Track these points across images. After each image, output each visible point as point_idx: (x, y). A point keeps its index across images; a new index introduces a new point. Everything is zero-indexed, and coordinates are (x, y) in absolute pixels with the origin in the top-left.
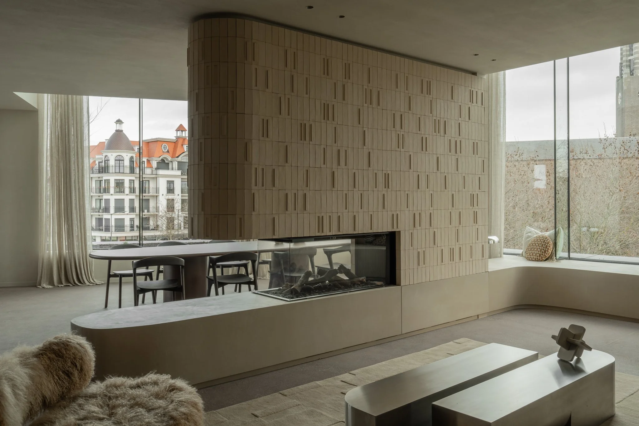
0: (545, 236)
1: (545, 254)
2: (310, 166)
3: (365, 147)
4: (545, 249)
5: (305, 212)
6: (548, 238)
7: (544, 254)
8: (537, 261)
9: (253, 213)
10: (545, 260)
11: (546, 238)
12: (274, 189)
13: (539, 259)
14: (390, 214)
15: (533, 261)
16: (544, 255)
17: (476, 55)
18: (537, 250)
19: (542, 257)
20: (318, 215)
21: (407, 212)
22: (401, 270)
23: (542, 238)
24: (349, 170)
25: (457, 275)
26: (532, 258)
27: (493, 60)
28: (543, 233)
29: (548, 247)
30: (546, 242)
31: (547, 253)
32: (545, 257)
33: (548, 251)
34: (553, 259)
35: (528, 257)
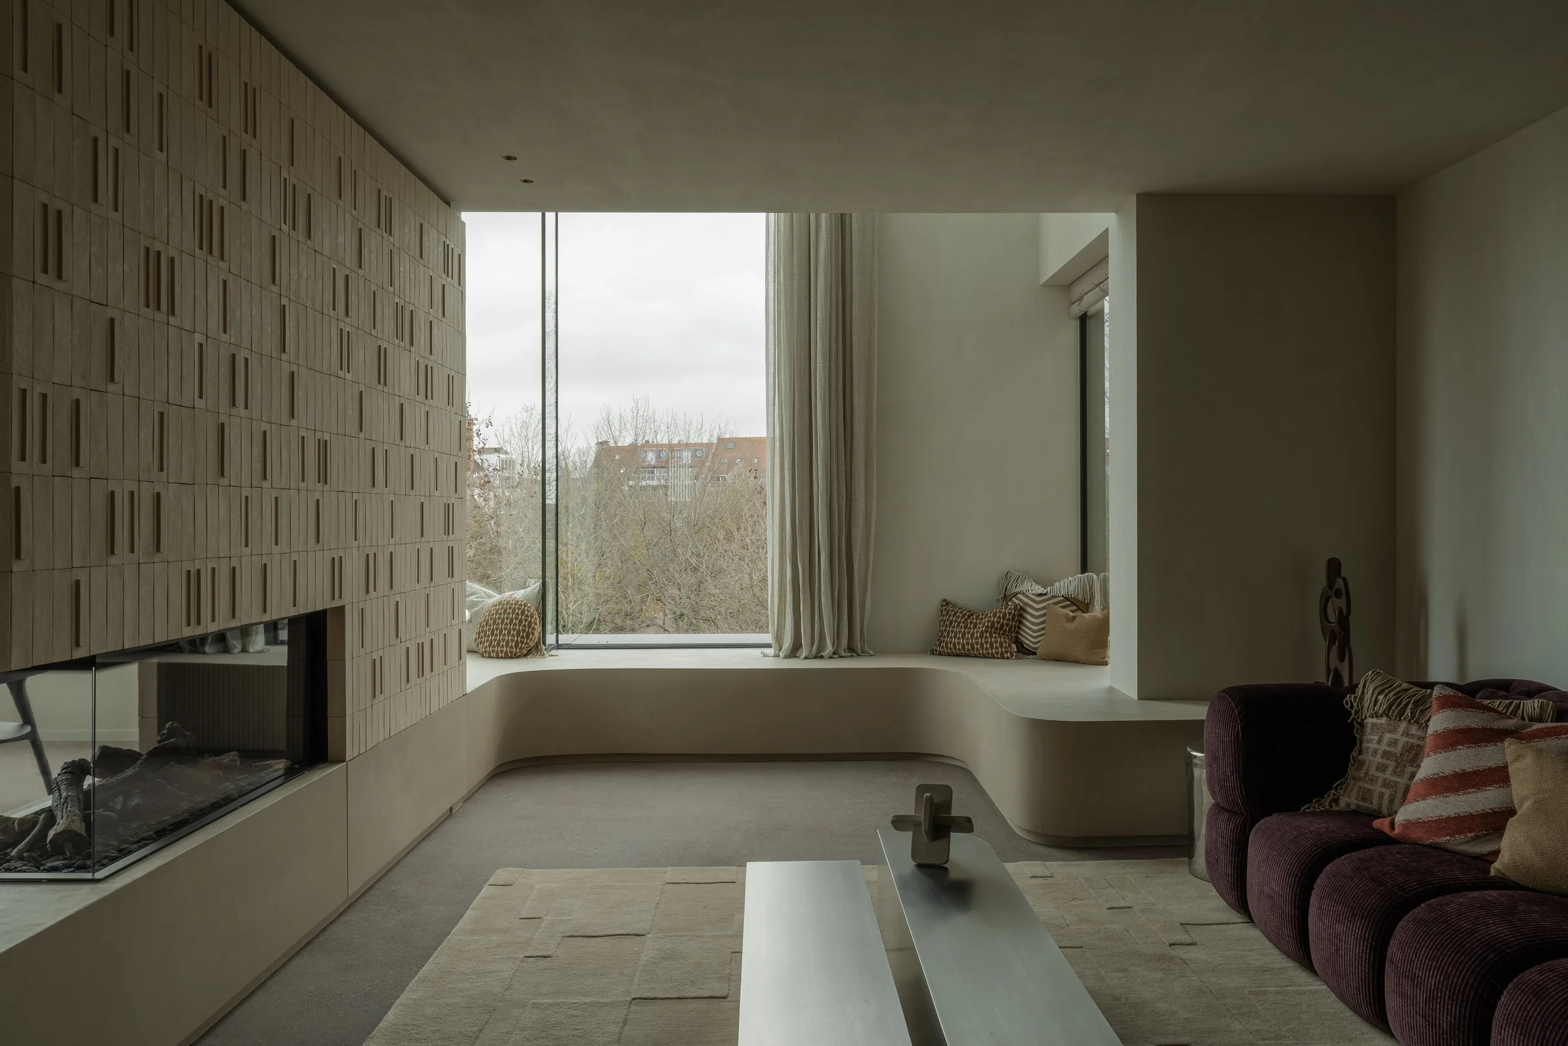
0: (513, 600)
1: (528, 641)
2: (170, 402)
3: (284, 356)
4: (528, 631)
5: (157, 558)
6: (529, 605)
7: (525, 641)
8: (511, 658)
9: (17, 567)
10: (526, 656)
11: (525, 605)
12: (76, 473)
13: (515, 654)
14: (328, 556)
15: (501, 658)
16: (527, 643)
17: (509, 158)
18: (509, 633)
19: (521, 647)
20: (187, 566)
21: (355, 550)
22: (346, 716)
23: (515, 604)
24: (254, 421)
25: (428, 714)
26: (497, 653)
27: (525, 181)
28: (507, 594)
29: (533, 625)
30: (527, 614)
31: (532, 638)
32: (527, 647)
33: (533, 634)
34: (541, 651)
35: (486, 652)
